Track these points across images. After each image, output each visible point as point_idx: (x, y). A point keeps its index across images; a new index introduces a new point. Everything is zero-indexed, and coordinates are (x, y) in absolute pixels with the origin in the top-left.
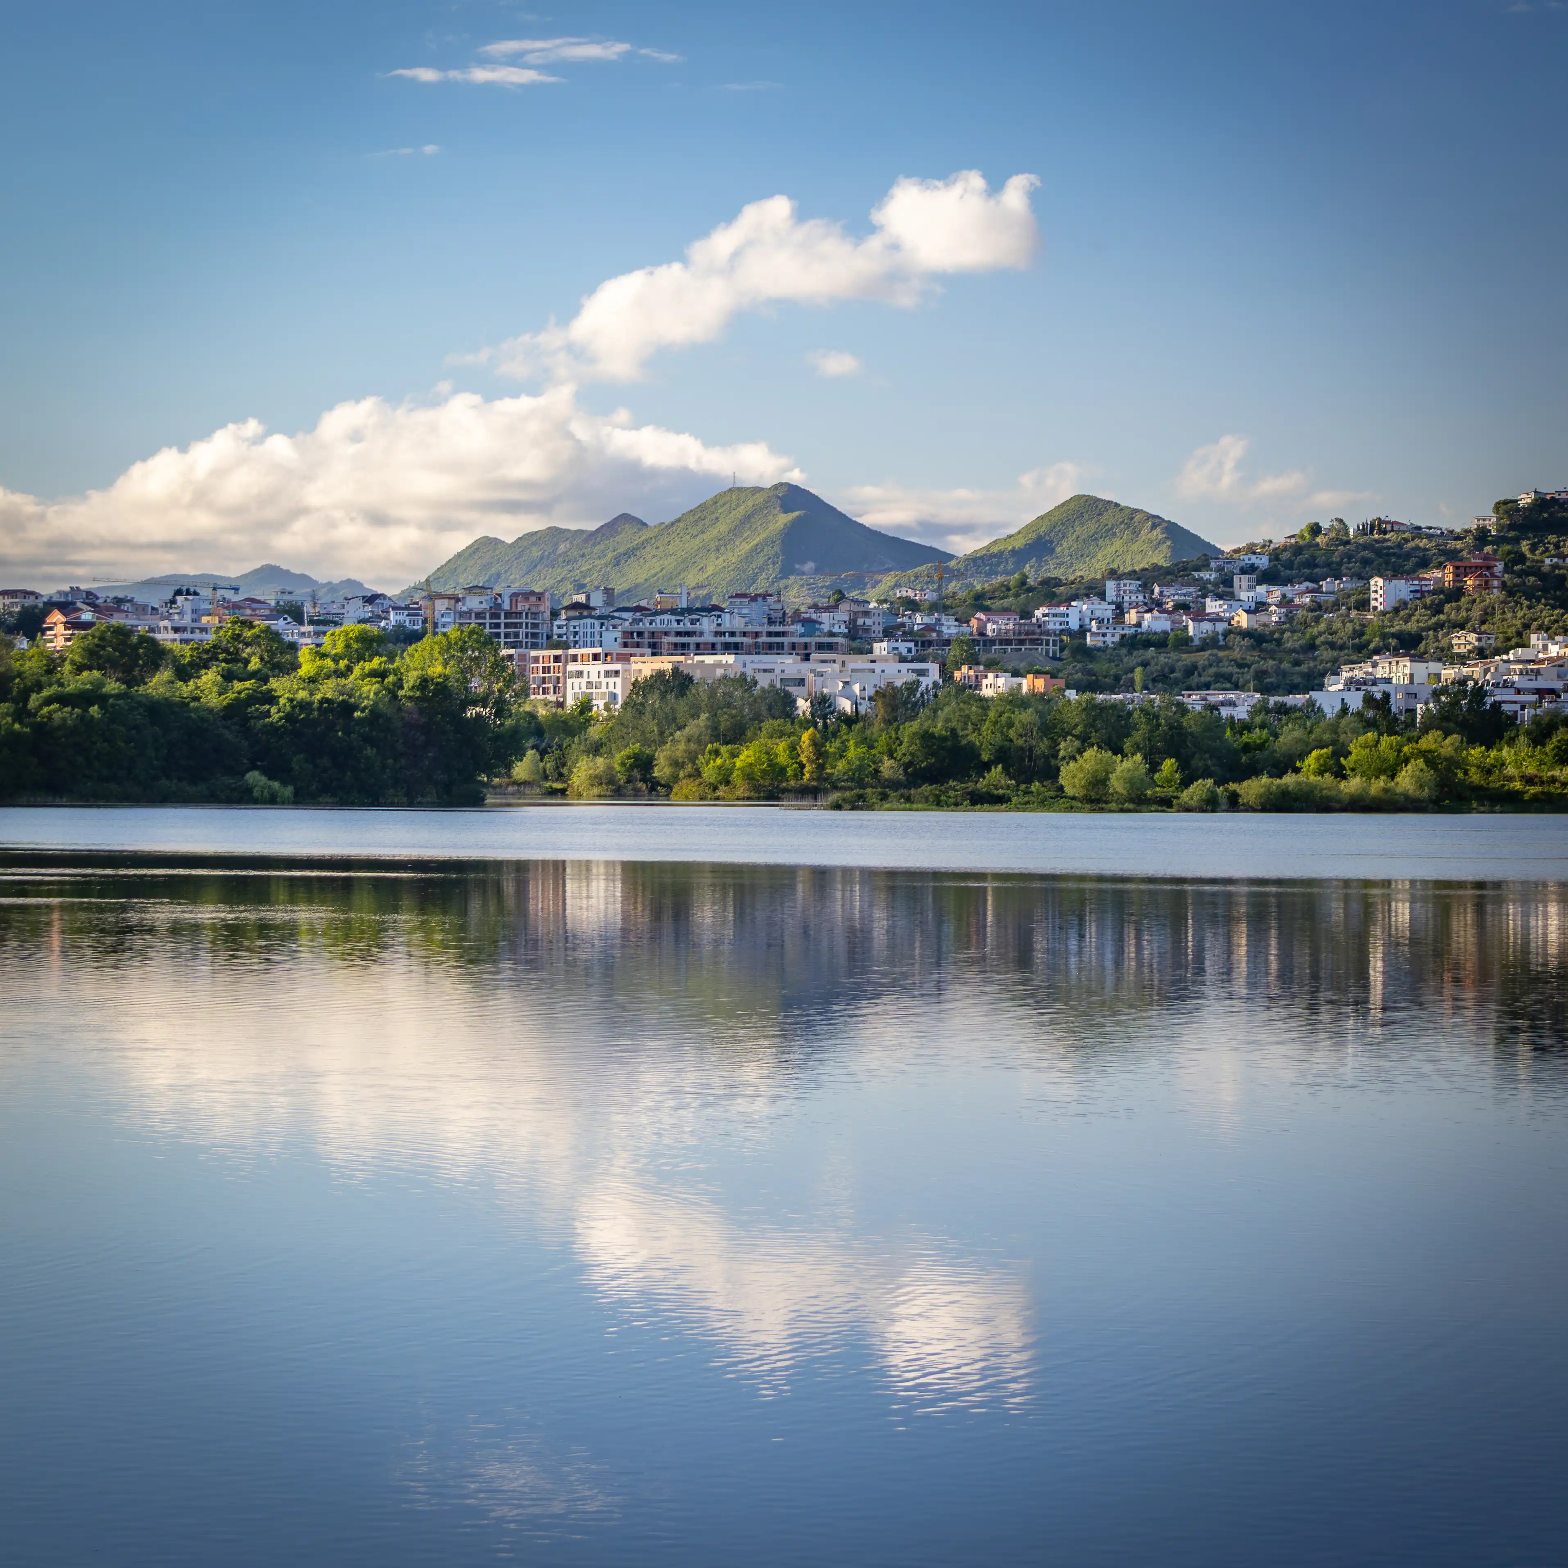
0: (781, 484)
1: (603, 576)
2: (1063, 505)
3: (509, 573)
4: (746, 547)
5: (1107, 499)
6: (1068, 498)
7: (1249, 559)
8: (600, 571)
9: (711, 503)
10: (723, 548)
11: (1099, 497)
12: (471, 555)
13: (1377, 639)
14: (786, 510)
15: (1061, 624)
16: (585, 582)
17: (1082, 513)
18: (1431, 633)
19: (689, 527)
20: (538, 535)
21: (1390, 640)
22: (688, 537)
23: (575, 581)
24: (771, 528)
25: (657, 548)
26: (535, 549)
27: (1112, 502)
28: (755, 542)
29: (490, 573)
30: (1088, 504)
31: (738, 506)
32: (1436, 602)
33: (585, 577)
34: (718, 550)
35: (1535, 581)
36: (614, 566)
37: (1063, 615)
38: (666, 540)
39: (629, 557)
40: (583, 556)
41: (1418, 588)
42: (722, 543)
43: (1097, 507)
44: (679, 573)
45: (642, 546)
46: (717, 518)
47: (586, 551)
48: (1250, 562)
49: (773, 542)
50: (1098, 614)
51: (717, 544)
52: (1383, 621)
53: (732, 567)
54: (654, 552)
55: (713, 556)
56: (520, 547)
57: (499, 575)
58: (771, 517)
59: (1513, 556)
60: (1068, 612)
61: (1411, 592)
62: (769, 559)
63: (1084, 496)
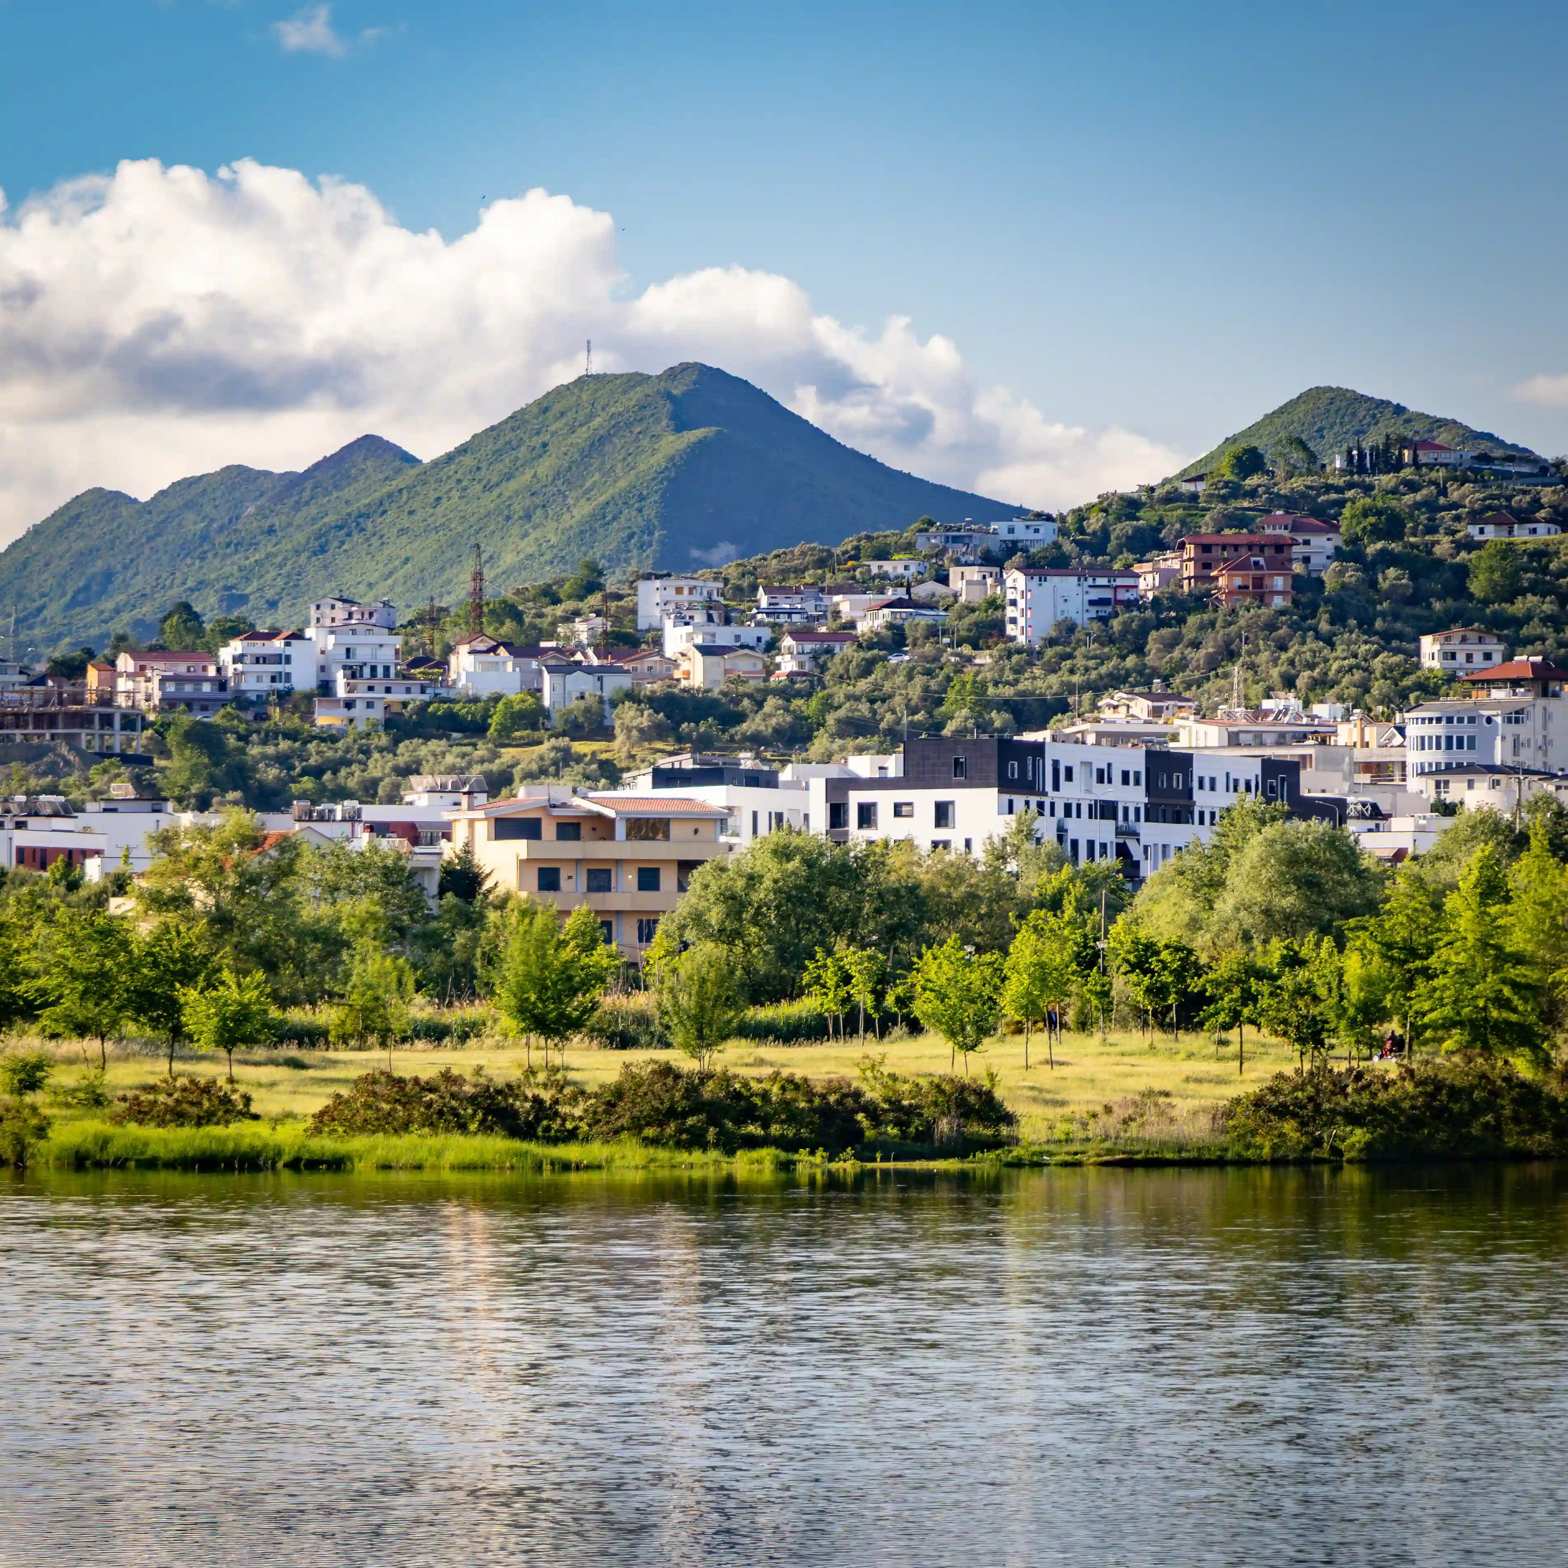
0: (685, 367)
1: (289, 576)
2: (1282, 410)
3: (130, 573)
4: (582, 510)
5: (1378, 396)
6: (1295, 396)
7: (1011, 530)
8: (281, 566)
9: (535, 410)
10: (539, 511)
11: (1361, 390)
12: (60, 531)
13: (965, 712)
14: (680, 425)
15: (273, 679)
16: (247, 591)
17: (1320, 430)
18: (1087, 696)
19: (484, 465)
20: (202, 486)
21: (994, 714)
22: (478, 487)
23: (228, 588)
24: (642, 467)
25: (411, 513)
26: (190, 516)
27: (1389, 403)
28: (602, 499)
29: (90, 571)
30: (1333, 408)
31: (591, 417)
32: (1134, 626)
33: (248, 580)
34: (528, 517)
35: (1397, 578)
36: (315, 554)
37: (278, 659)
38: (433, 495)
39: (349, 535)
40: (271, 531)
41: (1108, 594)
42: (538, 501)
43: (1354, 414)
44: (442, 569)
45: (380, 507)
46: (545, 445)
47: (276, 521)
48: (1011, 537)
49: (642, 498)
50: (362, 655)
51: (528, 502)
52: (1002, 670)
53: (548, 557)
54: (406, 522)
55: (515, 530)
56: (161, 513)
57: (108, 576)
58: (645, 442)
59: (1372, 519)
60: (289, 651)
61: (1092, 603)
62: (631, 536)
63: (1330, 389)
